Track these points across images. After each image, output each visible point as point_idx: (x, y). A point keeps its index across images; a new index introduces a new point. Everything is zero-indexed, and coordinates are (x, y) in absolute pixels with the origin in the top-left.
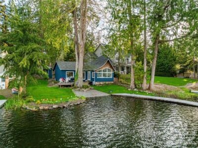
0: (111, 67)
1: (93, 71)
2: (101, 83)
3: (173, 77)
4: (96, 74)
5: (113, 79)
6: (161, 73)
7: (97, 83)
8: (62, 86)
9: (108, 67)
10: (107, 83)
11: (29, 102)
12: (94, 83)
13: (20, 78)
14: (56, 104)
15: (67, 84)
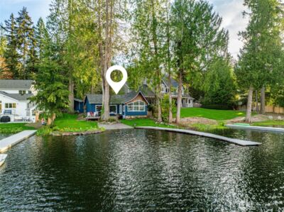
0: (144, 99)
1: (123, 105)
2: (132, 117)
3: (232, 109)
4: (126, 107)
5: (146, 112)
6: (214, 105)
7: (127, 117)
8: (89, 119)
9: (140, 100)
10: (139, 116)
11: (55, 130)
12: (124, 116)
13: (48, 111)
14: (76, 132)
15: (94, 118)
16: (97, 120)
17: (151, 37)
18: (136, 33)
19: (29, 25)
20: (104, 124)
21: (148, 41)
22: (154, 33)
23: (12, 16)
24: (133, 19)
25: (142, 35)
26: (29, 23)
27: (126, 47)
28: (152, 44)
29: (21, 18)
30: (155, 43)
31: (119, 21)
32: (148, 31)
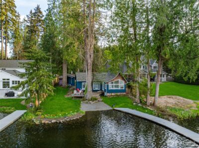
0: (123, 78)
1: (105, 83)
2: (113, 94)
4: (108, 85)
5: (125, 90)
7: (108, 94)
9: (120, 79)
10: (119, 94)
12: (106, 94)
15: (80, 96)
16: (81, 97)
17: (131, 23)
18: (116, 20)
19: (41, 17)
20: (87, 103)
21: (128, 28)
22: (134, 20)
23: (31, 12)
24: (114, 6)
25: (122, 21)
26: (41, 16)
27: (108, 33)
28: (131, 30)
29: (36, 13)
30: (135, 29)
31: (100, 9)
32: (128, 18)
